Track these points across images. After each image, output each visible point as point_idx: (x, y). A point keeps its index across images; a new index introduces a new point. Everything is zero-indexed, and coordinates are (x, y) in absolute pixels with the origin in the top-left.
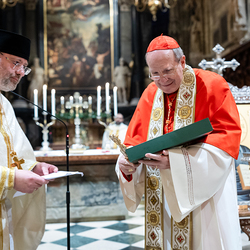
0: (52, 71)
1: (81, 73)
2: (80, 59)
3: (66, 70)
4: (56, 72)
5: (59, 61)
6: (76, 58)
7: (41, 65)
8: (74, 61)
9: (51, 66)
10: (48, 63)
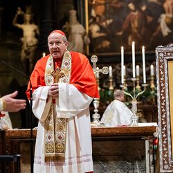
0: (95, 28)
1: (139, 28)
2: (138, 8)
3: (116, 25)
4: (102, 29)
5: (105, 13)
6: (131, 6)
7: (80, 20)
8: (129, 10)
9: (94, 21)
10: (90, 17)
